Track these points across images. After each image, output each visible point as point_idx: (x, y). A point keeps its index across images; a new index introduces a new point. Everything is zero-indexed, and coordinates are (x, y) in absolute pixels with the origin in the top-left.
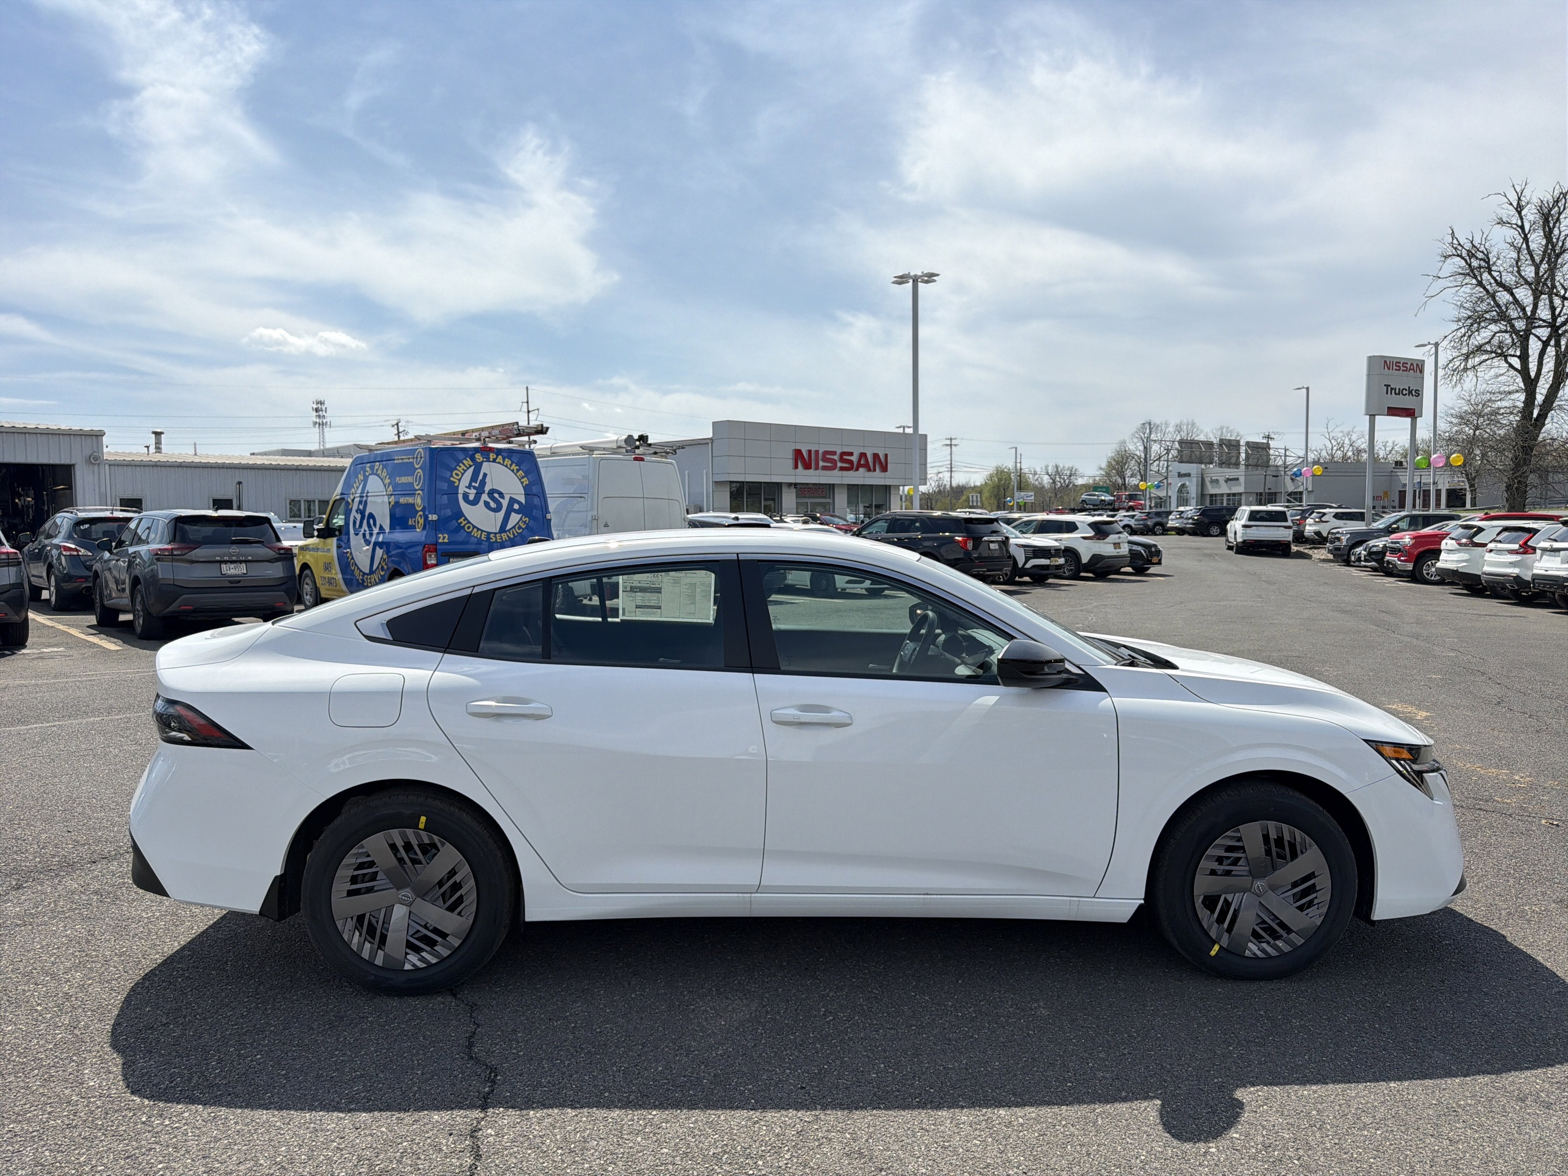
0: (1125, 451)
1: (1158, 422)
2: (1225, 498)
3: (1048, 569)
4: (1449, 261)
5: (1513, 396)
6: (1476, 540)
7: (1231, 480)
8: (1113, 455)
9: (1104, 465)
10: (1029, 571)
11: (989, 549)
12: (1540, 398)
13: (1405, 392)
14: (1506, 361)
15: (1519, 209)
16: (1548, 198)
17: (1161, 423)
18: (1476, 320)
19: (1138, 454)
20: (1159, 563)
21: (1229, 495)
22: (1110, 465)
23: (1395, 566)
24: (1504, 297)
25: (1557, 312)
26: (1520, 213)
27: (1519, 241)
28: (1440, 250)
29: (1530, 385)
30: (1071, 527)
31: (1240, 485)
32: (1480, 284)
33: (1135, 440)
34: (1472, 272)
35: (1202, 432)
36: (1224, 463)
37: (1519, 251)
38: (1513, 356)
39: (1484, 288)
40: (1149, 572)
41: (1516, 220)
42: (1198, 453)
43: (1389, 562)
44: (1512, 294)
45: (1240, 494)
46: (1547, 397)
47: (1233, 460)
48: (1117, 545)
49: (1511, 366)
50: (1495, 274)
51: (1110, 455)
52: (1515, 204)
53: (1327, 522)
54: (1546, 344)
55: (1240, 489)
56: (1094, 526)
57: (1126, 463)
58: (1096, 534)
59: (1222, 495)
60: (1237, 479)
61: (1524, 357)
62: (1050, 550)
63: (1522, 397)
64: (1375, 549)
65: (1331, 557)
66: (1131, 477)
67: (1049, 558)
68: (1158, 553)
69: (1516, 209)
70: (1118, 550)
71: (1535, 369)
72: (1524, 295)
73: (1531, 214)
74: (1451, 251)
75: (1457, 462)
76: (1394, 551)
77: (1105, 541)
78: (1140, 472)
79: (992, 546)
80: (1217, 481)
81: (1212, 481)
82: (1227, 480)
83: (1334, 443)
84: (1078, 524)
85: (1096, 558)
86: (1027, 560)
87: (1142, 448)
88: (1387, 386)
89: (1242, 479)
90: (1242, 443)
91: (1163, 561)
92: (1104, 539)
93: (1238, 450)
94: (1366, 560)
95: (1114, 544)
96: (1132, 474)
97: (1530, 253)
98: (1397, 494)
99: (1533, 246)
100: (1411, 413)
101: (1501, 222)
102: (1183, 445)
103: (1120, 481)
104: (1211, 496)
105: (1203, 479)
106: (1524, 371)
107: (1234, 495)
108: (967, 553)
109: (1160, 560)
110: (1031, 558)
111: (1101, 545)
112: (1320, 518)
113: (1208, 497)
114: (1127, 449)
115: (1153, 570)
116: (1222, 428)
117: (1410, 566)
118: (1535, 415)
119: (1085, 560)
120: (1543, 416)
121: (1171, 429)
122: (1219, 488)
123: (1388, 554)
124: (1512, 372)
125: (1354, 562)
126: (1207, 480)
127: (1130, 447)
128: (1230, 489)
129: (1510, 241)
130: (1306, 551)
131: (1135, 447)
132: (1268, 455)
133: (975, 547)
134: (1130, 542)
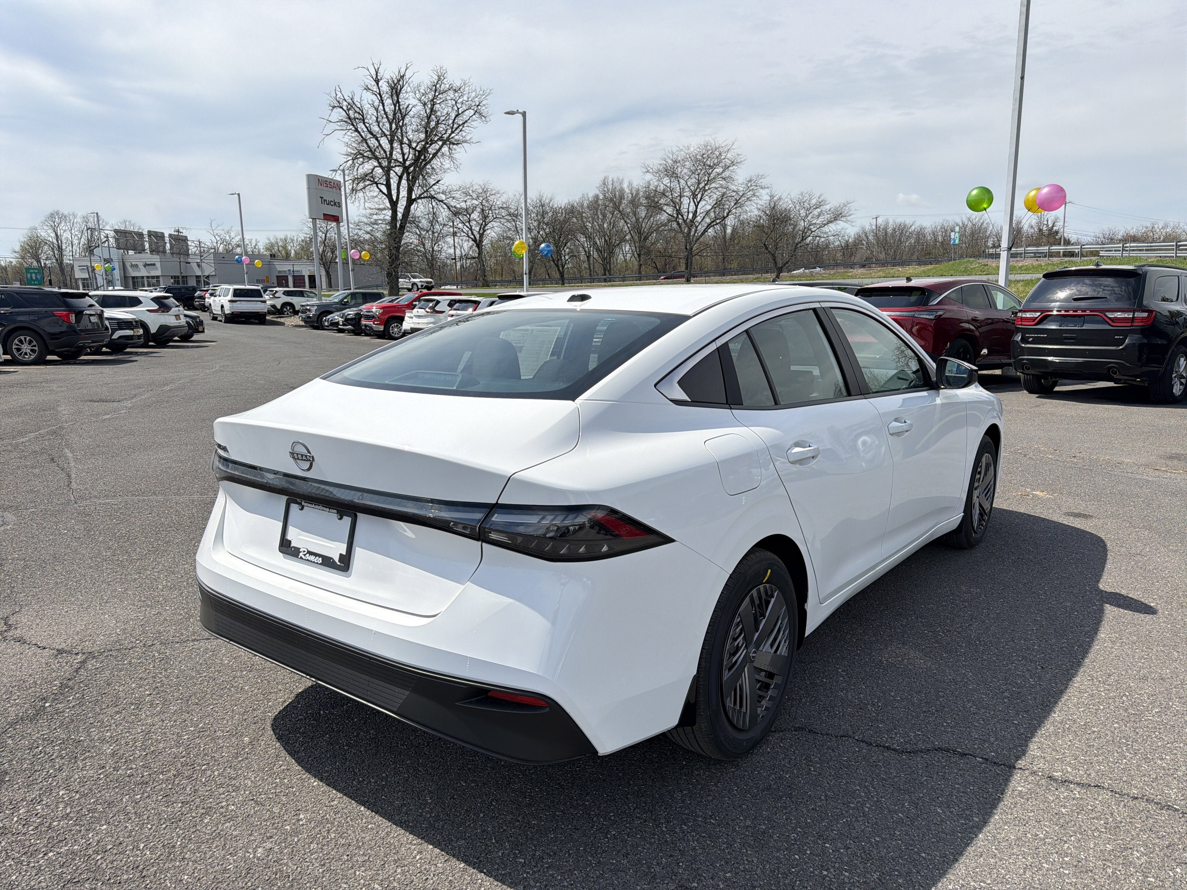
0: (37, 236)
1: (66, 213)
2: (145, 280)
3: (132, 339)
4: (335, 110)
5: (384, 212)
6: (437, 309)
7: (149, 265)
8: (25, 239)
9: (18, 248)
10: (116, 341)
11: (90, 322)
12: (400, 216)
13: (332, 203)
14: (377, 187)
15: (377, 81)
16: (395, 76)
17: (69, 214)
18: (358, 155)
19: (51, 240)
20: (203, 332)
21: (148, 277)
22: (23, 249)
23: (371, 328)
24: (373, 142)
25: (406, 157)
26: (378, 85)
27: (377, 103)
28: (329, 102)
29: (394, 205)
30: (135, 302)
31: (157, 269)
32: (356, 130)
33: (46, 228)
34: (350, 120)
35: (107, 223)
36: (154, 251)
37: (377, 110)
38: (383, 184)
39: (359, 132)
40: (192, 339)
41: (375, 89)
42: (132, 242)
43: (366, 326)
44: (378, 141)
45: (158, 277)
46: (403, 215)
47: (161, 249)
48: (177, 317)
49: (381, 191)
50: (368, 125)
51: (23, 240)
52: (374, 77)
53: (279, 298)
54: (400, 178)
55: (158, 273)
56: (156, 300)
57: (39, 247)
58: (160, 307)
59: (143, 277)
60: (154, 265)
61: (388, 186)
62: (131, 322)
63: (390, 213)
64: (349, 317)
65: (302, 323)
66: (46, 260)
67: (133, 329)
68: (201, 323)
69: (375, 81)
70: (179, 321)
71: (395, 195)
72: (384, 142)
73: (385, 87)
74: (337, 104)
75: (366, 256)
76: (368, 318)
77: (169, 313)
78: (55, 256)
79: (92, 318)
80: (137, 266)
81: (132, 266)
82: (146, 265)
83: (218, 239)
84: (140, 298)
85: (163, 328)
86: (114, 331)
87: (53, 235)
88: (322, 198)
89: (158, 265)
90: (167, 235)
91: (205, 331)
92: (168, 312)
93: (164, 240)
94: (344, 325)
95: (176, 316)
96: (47, 258)
97: (386, 113)
98: (275, 278)
99: (387, 109)
100: (336, 219)
101: (367, 89)
102: (119, 234)
103: (35, 264)
104: (133, 278)
105: (123, 263)
106: (389, 195)
107: (153, 277)
108: (70, 326)
109: (204, 329)
110: (117, 330)
111: (166, 317)
112: (274, 295)
113: (131, 279)
114: (39, 235)
115: (196, 337)
116: (125, 222)
117: (381, 328)
118: (398, 225)
119: (153, 330)
120: (402, 227)
121: (79, 220)
122: (140, 271)
123: (362, 319)
124: (381, 195)
125: (327, 326)
126: (128, 265)
127: (42, 234)
128: (149, 273)
129: (371, 102)
130: (275, 319)
131: (46, 234)
132: (187, 245)
133: (78, 321)
134: (186, 316)
